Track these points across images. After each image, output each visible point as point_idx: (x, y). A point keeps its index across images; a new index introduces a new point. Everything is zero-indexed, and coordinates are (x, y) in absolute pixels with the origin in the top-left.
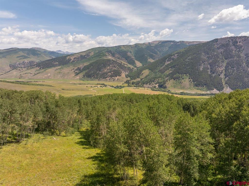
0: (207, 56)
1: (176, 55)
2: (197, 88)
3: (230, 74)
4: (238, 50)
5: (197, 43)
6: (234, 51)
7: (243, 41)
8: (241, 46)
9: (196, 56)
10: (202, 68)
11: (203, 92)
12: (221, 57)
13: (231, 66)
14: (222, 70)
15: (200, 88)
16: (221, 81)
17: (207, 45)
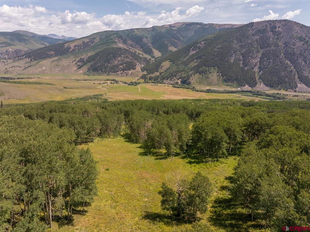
0: (239, 45)
1: (203, 43)
2: (226, 84)
3: (265, 67)
4: (276, 37)
5: (229, 27)
6: (271, 39)
7: (283, 26)
8: (280, 33)
9: (227, 44)
10: (233, 59)
11: (233, 89)
12: (256, 46)
13: (266, 58)
14: (257, 62)
15: (230, 84)
16: (255, 76)
17: (241, 31)
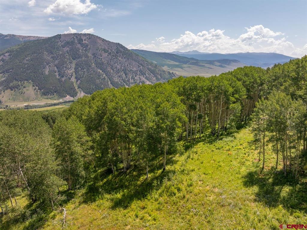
0: (51, 56)
2: (46, 97)
3: (81, 77)
4: (85, 49)
5: (34, 39)
6: (80, 51)
7: (88, 39)
8: (87, 45)
9: (37, 56)
10: (48, 71)
11: (55, 102)
12: (68, 57)
13: (80, 68)
14: (72, 72)
15: (49, 96)
16: (73, 86)
17: (49, 42)
